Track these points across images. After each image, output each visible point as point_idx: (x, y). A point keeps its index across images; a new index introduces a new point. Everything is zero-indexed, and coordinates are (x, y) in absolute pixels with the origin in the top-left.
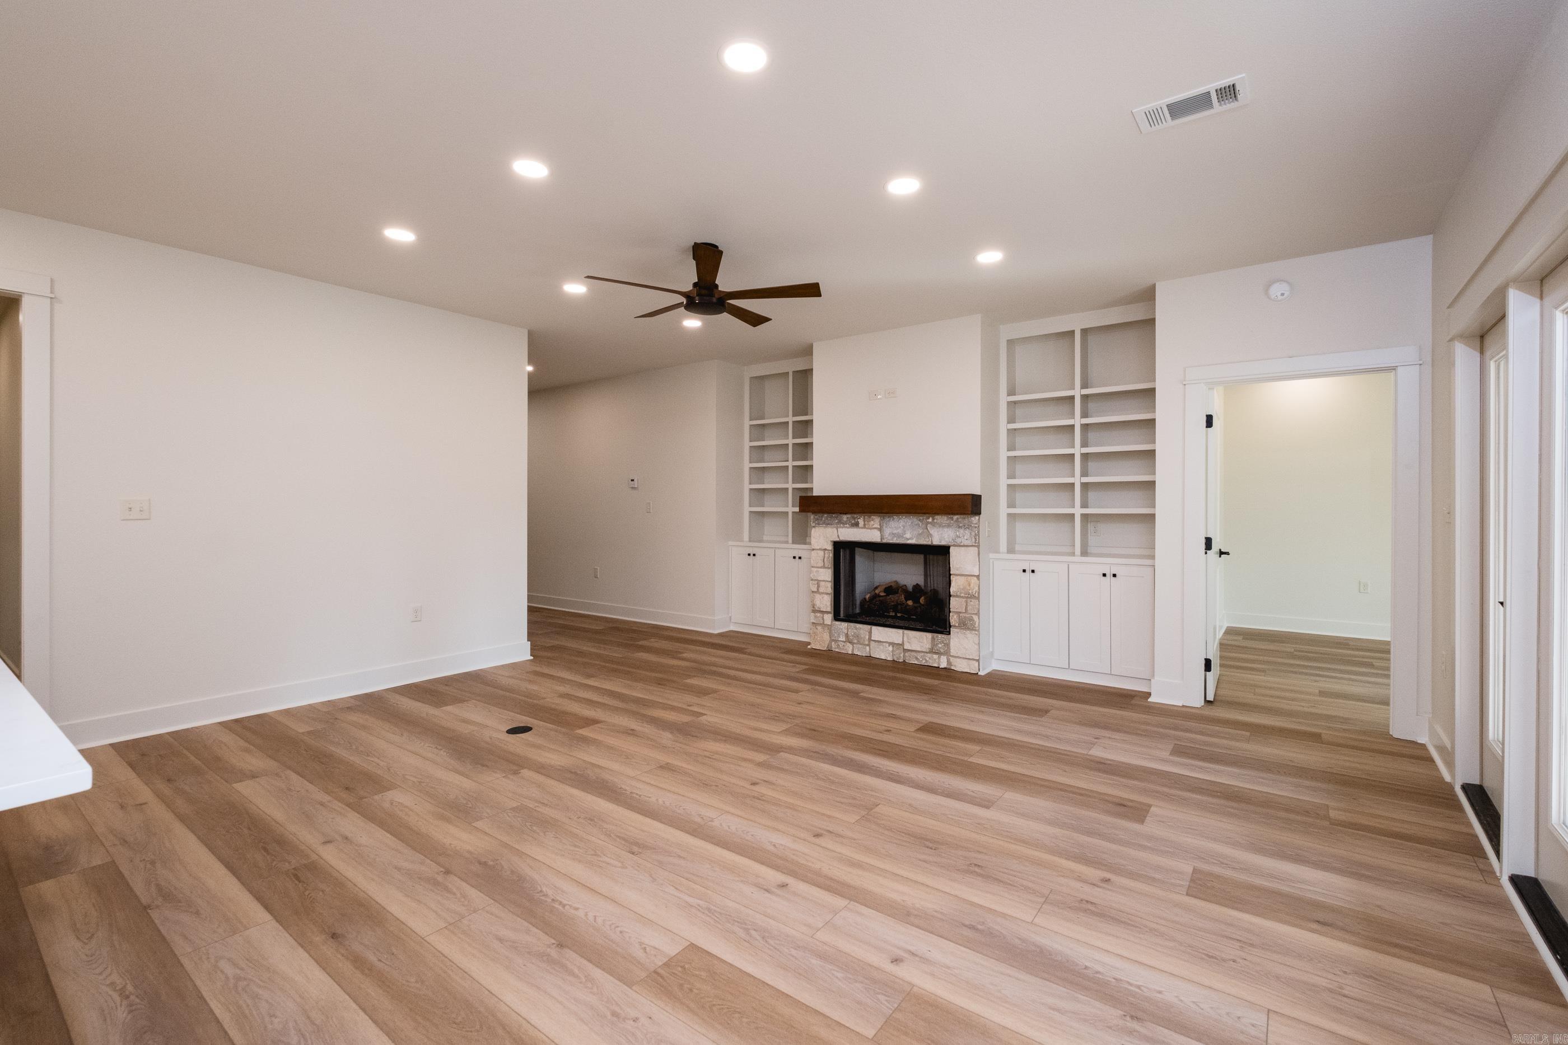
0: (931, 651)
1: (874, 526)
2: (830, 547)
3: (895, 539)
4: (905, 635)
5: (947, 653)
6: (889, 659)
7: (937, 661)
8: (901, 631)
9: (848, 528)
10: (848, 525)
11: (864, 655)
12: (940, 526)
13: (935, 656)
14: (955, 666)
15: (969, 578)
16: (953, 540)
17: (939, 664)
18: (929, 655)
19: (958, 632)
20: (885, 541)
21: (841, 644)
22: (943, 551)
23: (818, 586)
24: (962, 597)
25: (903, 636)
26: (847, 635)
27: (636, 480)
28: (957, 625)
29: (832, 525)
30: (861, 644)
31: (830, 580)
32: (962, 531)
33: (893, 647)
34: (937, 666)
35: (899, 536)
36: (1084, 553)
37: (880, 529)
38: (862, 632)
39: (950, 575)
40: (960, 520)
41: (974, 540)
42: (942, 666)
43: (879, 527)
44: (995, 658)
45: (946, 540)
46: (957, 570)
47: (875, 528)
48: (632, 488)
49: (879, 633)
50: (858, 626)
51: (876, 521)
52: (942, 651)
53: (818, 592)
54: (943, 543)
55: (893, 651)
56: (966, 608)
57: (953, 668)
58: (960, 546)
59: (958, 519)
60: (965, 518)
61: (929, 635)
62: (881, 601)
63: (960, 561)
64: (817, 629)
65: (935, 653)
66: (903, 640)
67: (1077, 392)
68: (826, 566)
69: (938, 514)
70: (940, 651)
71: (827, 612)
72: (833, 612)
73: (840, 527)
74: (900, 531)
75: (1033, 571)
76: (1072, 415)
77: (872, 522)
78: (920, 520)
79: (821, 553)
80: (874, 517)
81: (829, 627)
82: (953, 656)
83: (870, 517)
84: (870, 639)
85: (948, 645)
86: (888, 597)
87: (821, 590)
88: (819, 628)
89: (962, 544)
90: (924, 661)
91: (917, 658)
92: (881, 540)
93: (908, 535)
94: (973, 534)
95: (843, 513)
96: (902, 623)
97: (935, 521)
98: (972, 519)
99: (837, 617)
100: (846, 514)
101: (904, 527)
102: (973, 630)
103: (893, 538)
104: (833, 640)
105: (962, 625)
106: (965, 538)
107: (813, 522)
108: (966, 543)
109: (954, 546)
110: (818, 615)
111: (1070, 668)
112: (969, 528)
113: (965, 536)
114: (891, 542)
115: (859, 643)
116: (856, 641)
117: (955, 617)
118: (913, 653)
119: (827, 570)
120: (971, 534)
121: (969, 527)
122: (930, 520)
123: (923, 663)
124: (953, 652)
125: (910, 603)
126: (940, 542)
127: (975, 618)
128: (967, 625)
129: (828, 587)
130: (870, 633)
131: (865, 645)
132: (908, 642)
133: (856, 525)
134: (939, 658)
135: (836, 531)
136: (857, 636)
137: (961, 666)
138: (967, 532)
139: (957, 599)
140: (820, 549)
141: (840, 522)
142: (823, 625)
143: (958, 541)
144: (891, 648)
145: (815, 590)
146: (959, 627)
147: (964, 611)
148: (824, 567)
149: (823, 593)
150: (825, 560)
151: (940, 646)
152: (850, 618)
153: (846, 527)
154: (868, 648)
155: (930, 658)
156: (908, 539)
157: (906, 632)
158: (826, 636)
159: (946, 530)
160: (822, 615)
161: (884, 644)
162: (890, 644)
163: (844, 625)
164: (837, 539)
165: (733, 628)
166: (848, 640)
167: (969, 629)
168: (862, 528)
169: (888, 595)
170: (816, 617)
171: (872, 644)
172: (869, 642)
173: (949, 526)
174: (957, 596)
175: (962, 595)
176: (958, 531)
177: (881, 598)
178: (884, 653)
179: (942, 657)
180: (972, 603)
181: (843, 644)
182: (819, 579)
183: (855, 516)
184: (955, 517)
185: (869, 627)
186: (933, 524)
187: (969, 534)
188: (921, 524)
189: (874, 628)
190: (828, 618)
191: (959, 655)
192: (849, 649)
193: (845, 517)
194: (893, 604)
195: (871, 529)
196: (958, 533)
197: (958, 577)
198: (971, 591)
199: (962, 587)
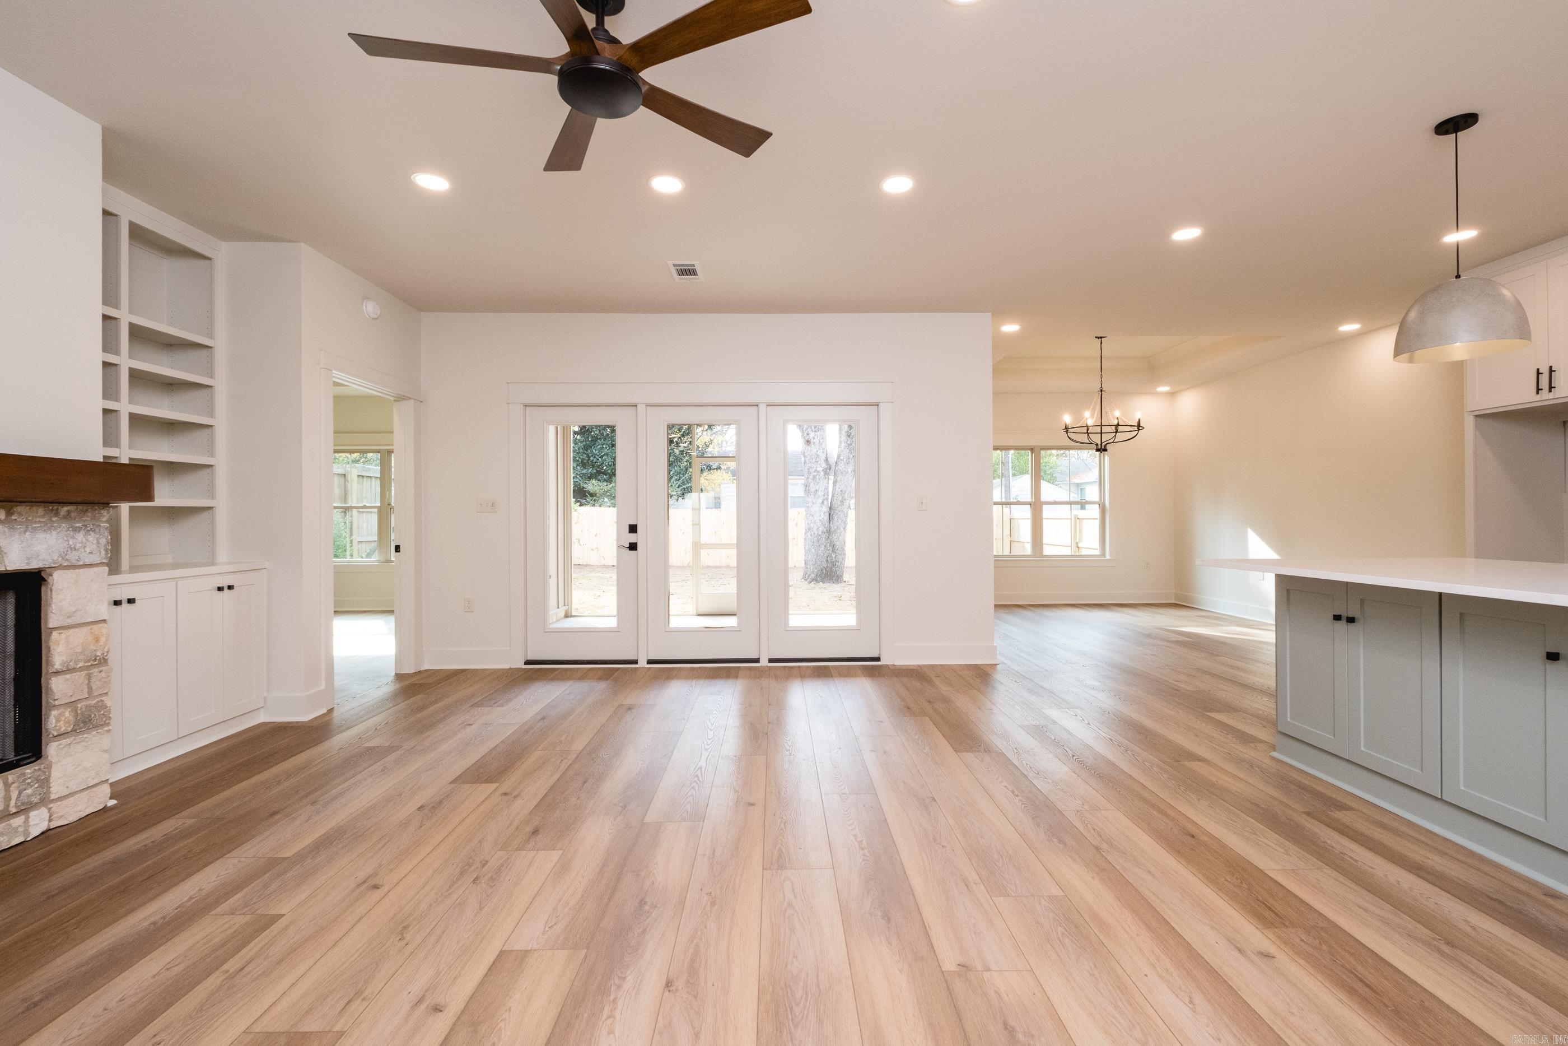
5: (43, 800)
7: (19, 829)
13: (18, 821)
15: (95, 627)
16: (60, 555)
17: (25, 832)
19: (68, 744)
22: (33, 584)
24: (81, 669)
28: (69, 729)
32: (80, 537)
34: (18, 840)
40: (73, 515)
42: (35, 832)
45: (43, 557)
52: (35, 799)
54: (34, 565)
56: (91, 689)
57: (56, 824)
59: (69, 512)
60: (87, 511)
65: (10, 813)
70: (31, 803)
75: (131, 600)
82: (54, 799)
85: (45, 782)
97: (13, 517)
98: (102, 512)
102: (102, 725)
105: (82, 725)
106: (88, 550)
109: (61, 567)
112: (94, 531)
117: (67, 714)
120: (98, 543)
122: (2, 516)
124: (56, 790)
126: (28, 564)
128: (93, 721)
134: (26, 820)
137: (74, 809)
139: (68, 676)
143: (73, 557)
146: (70, 733)
147: (88, 696)
151: (29, 791)
167: (96, 727)
173: (49, 528)
174: (69, 670)
175: (81, 665)
176: (73, 538)
179: (33, 814)
180: (103, 674)
186: (7, 525)
187: (95, 542)
191: (74, 788)
196: (71, 543)
197: (71, 631)
198: (99, 654)
199: (79, 650)
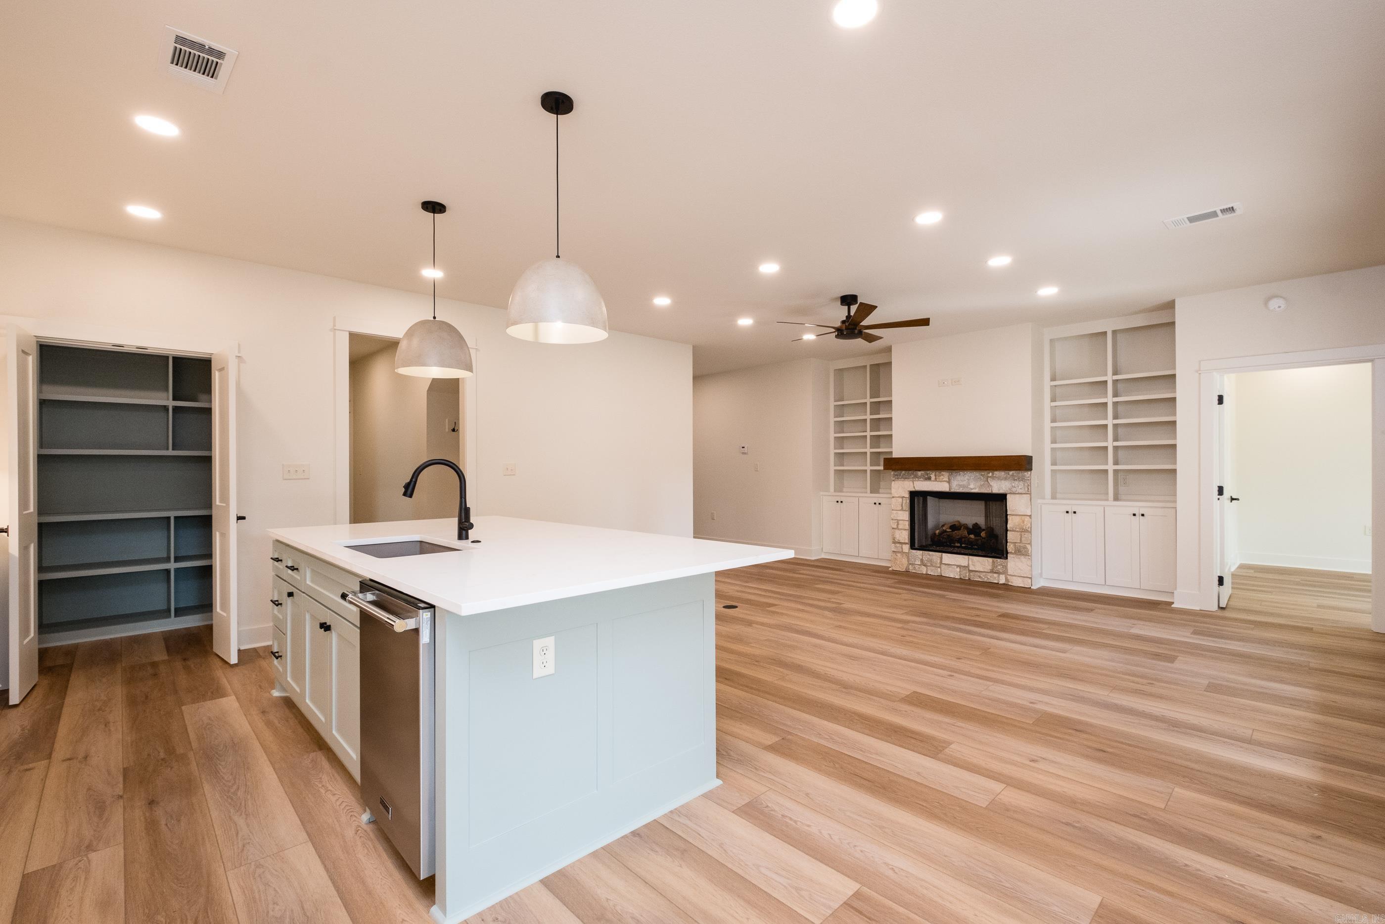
0: (992, 571)
1: (944, 480)
2: (907, 495)
3: (962, 489)
4: (970, 560)
5: (1005, 572)
6: (957, 577)
7: (997, 578)
8: (966, 557)
9: (922, 481)
10: (922, 479)
11: (936, 575)
12: (999, 478)
13: (995, 575)
14: (1012, 582)
15: (1023, 517)
16: (1009, 489)
17: (998, 581)
18: (990, 574)
19: (1013, 557)
20: (952, 490)
21: (917, 567)
22: (1001, 498)
23: (898, 525)
24: (1018, 531)
25: (969, 561)
26: (922, 560)
27: (746, 447)
28: (1013, 552)
29: (908, 479)
30: (933, 567)
31: (907, 519)
32: (1017, 483)
33: (960, 568)
34: (997, 582)
35: (964, 486)
36: (1116, 498)
37: (949, 482)
38: (934, 557)
39: (1007, 515)
40: (1015, 474)
41: (1026, 489)
42: (1001, 582)
43: (948, 480)
44: (1044, 577)
45: (1004, 489)
46: (1013, 511)
47: (945, 481)
48: (743, 453)
49: (948, 558)
50: (931, 553)
51: (945, 475)
52: (1001, 571)
53: (897, 528)
54: (1001, 492)
55: (960, 571)
56: (1021, 540)
57: (1010, 584)
58: (1015, 494)
59: (1013, 473)
60: (1019, 473)
61: (990, 560)
62: (948, 535)
63: (1014, 504)
64: (897, 556)
65: (995, 573)
66: (969, 563)
67: (1109, 378)
68: (904, 509)
69: (996, 470)
70: (999, 571)
71: (905, 543)
72: (909, 544)
73: (915, 481)
74: (965, 483)
75: (1075, 512)
76: (1106, 396)
77: (942, 477)
78: (982, 475)
79: (900, 500)
80: (944, 473)
81: (907, 554)
82: (1010, 575)
83: (940, 473)
84: (941, 563)
85: (1006, 567)
86: (954, 533)
87: (900, 527)
88: (899, 555)
89: (1017, 492)
90: (986, 579)
91: (980, 577)
92: (950, 489)
93: (972, 486)
94: (1026, 484)
95: (918, 470)
96: (967, 551)
97: (994, 475)
98: (1025, 473)
99: (913, 547)
100: (920, 471)
101: (968, 480)
102: (1026, 555)
103: (959, 488)
104: (910, 564)
105: (1018, 552)
106: (1020, 487)
107: (893, 477)
108: (1020, 491)
109: (1009, 493)
110: (898, 545)
111: (1107, 584)
112: (1022, 481)
113: (1020, 486)
114: (958, 491)
115: (932, 565)
116: (929, 564)
117: (1012, 546)
118: (977, 573)
119: (905, 512)
120: (1024, 485)
121: (1023, 479)
122: (990, 474)
123: (986, 580)
124: (1010, 572)
125: (972, 536)
126: (999, 491)
127: (1028, 547)
128: (1022, 552)
129: (907, 525)
130: (941, 558)
131: (937, 567)
132: (973, 565)
133: (929, 479)
134: (999, 577)
135: (912, 483)
136: (931, 561)
137: (1017, 582)
138: (1021, 483)
139: (1013, 533)
140: (899, 497)
141: (916, 477)
142: (902, 552)
143: (1014, 490)
144: (958, 570)
145: (895, 527)
146: (1015, 553)
147: (1019, 542)
148: (902, 510)
149: (901, 529)
150: (903, 504)
151: (999, 567)
152: (922, 548)
153: (921, 481)
154: (939, 569)
155: (991, 577)
156: (972, 489)
157: (971, 557)
158: (905, 561)
159: (1003, 482)
160: (901, 546)
161: (953, 566)
162: (958, 566)
163: (919, 553)
164: (913, 490)
165: (823, 556)
166: (923, 563)
167: (1023, 555)
168: (934, 481)
169: (953, 531)
170: (896, 547)
171: (943, 567)
172: (941, 565)
173: (1006, 479)
174: (1013, 531)
175: (1017, 530)
177: (948, 533)
178: (952, 573)
179: (1001, 575)
180: (1026, 536)
181: (918, 566)
182: (899, 519)
183: (928, 472)
184: (1011, 473)
185: (940, 554)
186: (993, 477)
187: (1022, 485)
188: (982, 478)
189: (944, 554)
190: (906, 548)
191: (1015, 574)
192: (923, 570)
193: (919, 473)
194: (958, 537)
195: (941, 482)
196: (1013, 484)
197: (1013, 517)
198: (1024, 527)
199: (1017, 524)
